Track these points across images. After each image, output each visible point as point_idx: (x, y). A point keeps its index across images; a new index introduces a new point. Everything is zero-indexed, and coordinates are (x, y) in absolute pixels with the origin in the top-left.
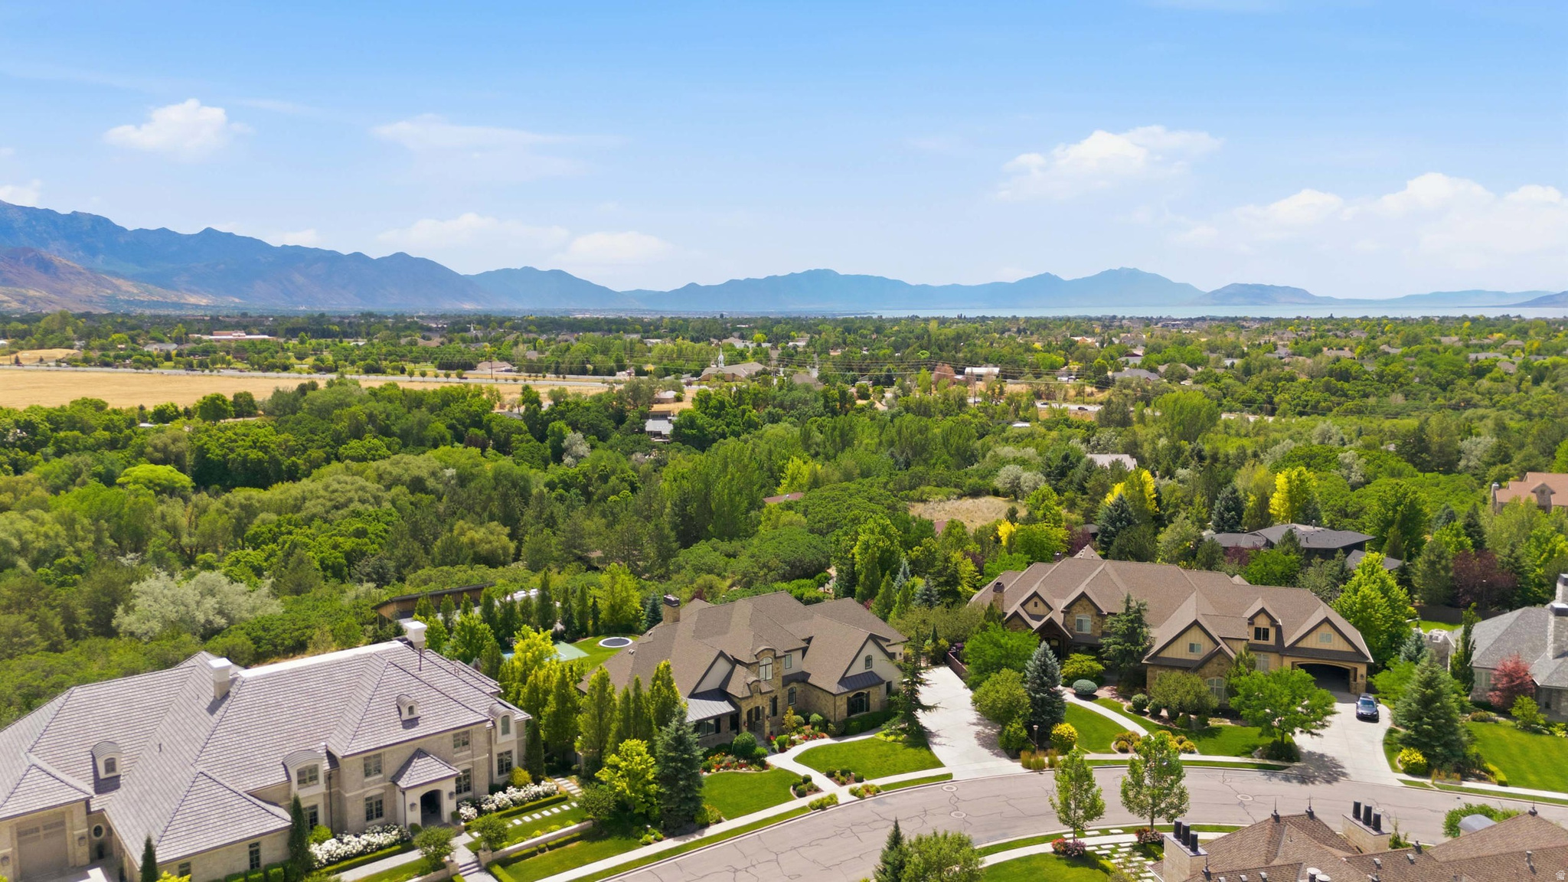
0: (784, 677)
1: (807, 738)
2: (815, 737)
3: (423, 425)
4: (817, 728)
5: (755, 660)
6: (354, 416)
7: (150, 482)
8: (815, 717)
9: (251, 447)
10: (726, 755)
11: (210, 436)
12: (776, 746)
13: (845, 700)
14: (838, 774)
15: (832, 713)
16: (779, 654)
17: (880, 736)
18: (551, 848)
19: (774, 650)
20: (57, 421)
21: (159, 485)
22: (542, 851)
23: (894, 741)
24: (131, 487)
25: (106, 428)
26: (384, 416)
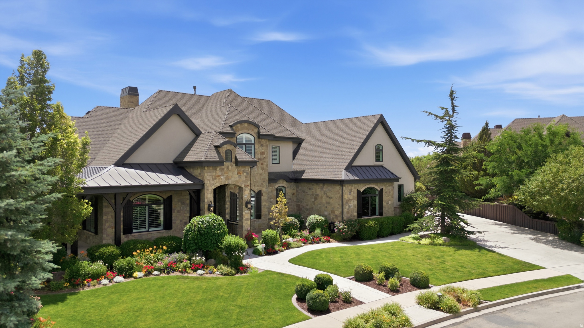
0: (270, 174)
1: (306, 241)
2: (316, 241)
4: (318, 231)
5: (229, 130)
8: (313, 218)
10: (170, 252)
12: (261, 247)
13: (355, 194)
14: (378, 276)
15: (338, 212)
16: (263, 132)
17: (409, 239)
19: (257, 126)
23: (430, 244)
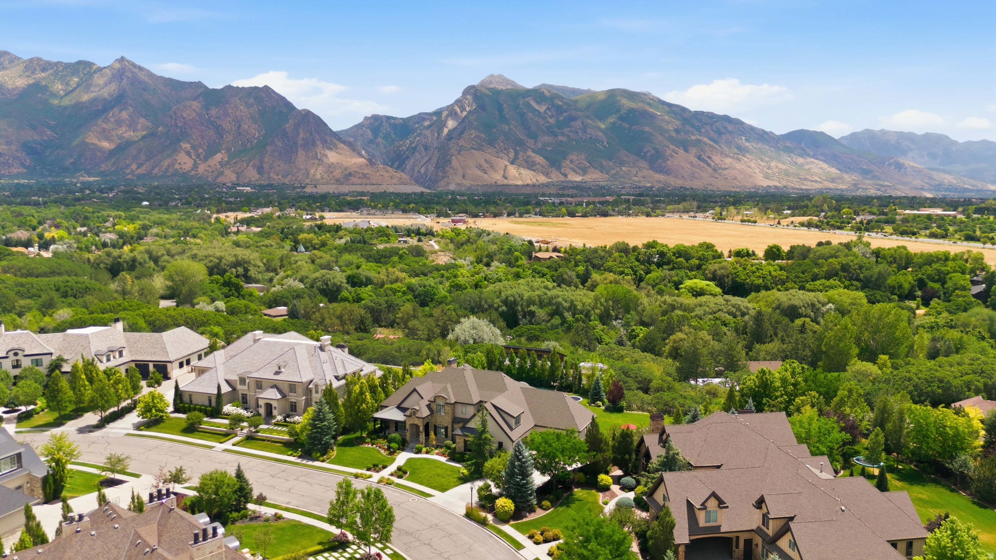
1: (438, 454)
2: (442, 455)
3: (882, 277)
4: (448, 451)
6: (829, 265)
7: (692, 289)
9: (760, 277)
11: (745, 269)
13: (463, 440)
16: (448, 401)
17: (463, 468)
18: (272, 442)
19: (446, 398)
20: (682, 253)
21: (696, 291)
22: (269, 441)
24: (681, 291)
25: (699, 259)
26: (856, 267)
